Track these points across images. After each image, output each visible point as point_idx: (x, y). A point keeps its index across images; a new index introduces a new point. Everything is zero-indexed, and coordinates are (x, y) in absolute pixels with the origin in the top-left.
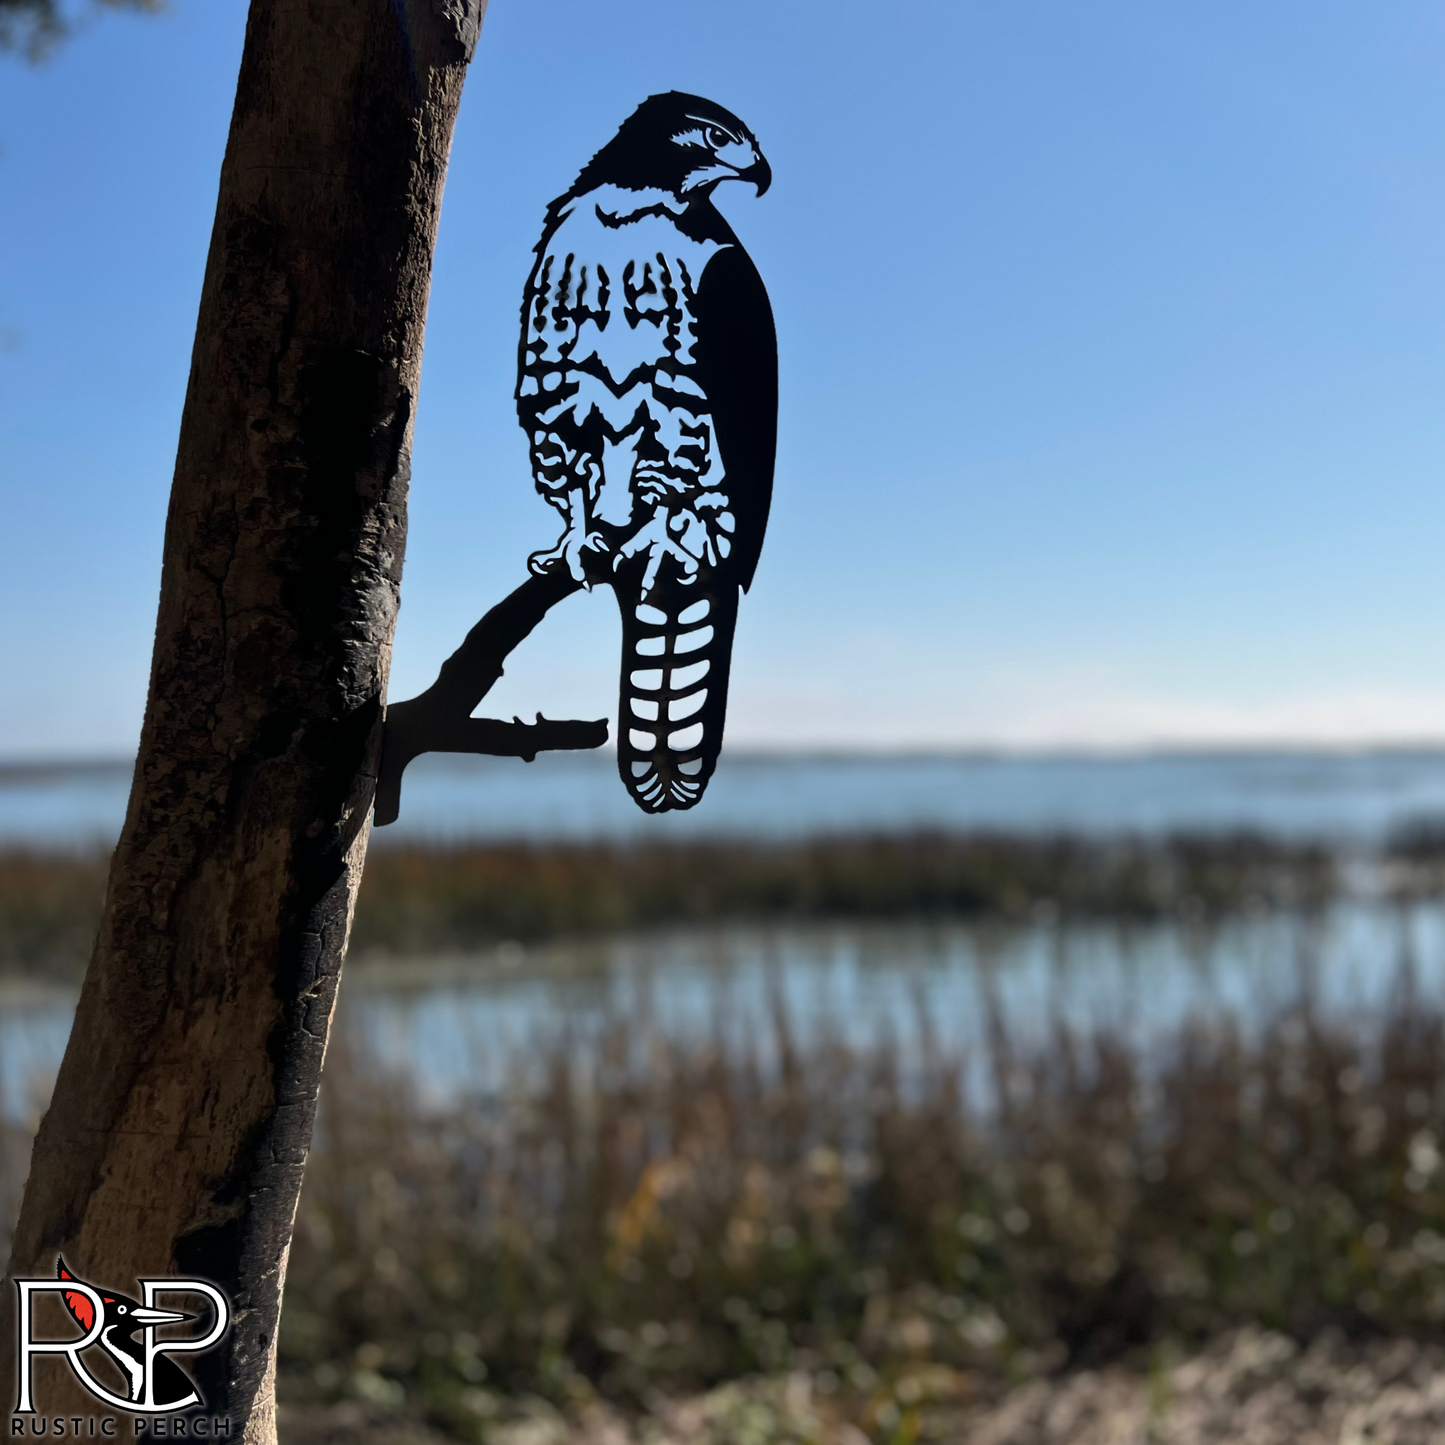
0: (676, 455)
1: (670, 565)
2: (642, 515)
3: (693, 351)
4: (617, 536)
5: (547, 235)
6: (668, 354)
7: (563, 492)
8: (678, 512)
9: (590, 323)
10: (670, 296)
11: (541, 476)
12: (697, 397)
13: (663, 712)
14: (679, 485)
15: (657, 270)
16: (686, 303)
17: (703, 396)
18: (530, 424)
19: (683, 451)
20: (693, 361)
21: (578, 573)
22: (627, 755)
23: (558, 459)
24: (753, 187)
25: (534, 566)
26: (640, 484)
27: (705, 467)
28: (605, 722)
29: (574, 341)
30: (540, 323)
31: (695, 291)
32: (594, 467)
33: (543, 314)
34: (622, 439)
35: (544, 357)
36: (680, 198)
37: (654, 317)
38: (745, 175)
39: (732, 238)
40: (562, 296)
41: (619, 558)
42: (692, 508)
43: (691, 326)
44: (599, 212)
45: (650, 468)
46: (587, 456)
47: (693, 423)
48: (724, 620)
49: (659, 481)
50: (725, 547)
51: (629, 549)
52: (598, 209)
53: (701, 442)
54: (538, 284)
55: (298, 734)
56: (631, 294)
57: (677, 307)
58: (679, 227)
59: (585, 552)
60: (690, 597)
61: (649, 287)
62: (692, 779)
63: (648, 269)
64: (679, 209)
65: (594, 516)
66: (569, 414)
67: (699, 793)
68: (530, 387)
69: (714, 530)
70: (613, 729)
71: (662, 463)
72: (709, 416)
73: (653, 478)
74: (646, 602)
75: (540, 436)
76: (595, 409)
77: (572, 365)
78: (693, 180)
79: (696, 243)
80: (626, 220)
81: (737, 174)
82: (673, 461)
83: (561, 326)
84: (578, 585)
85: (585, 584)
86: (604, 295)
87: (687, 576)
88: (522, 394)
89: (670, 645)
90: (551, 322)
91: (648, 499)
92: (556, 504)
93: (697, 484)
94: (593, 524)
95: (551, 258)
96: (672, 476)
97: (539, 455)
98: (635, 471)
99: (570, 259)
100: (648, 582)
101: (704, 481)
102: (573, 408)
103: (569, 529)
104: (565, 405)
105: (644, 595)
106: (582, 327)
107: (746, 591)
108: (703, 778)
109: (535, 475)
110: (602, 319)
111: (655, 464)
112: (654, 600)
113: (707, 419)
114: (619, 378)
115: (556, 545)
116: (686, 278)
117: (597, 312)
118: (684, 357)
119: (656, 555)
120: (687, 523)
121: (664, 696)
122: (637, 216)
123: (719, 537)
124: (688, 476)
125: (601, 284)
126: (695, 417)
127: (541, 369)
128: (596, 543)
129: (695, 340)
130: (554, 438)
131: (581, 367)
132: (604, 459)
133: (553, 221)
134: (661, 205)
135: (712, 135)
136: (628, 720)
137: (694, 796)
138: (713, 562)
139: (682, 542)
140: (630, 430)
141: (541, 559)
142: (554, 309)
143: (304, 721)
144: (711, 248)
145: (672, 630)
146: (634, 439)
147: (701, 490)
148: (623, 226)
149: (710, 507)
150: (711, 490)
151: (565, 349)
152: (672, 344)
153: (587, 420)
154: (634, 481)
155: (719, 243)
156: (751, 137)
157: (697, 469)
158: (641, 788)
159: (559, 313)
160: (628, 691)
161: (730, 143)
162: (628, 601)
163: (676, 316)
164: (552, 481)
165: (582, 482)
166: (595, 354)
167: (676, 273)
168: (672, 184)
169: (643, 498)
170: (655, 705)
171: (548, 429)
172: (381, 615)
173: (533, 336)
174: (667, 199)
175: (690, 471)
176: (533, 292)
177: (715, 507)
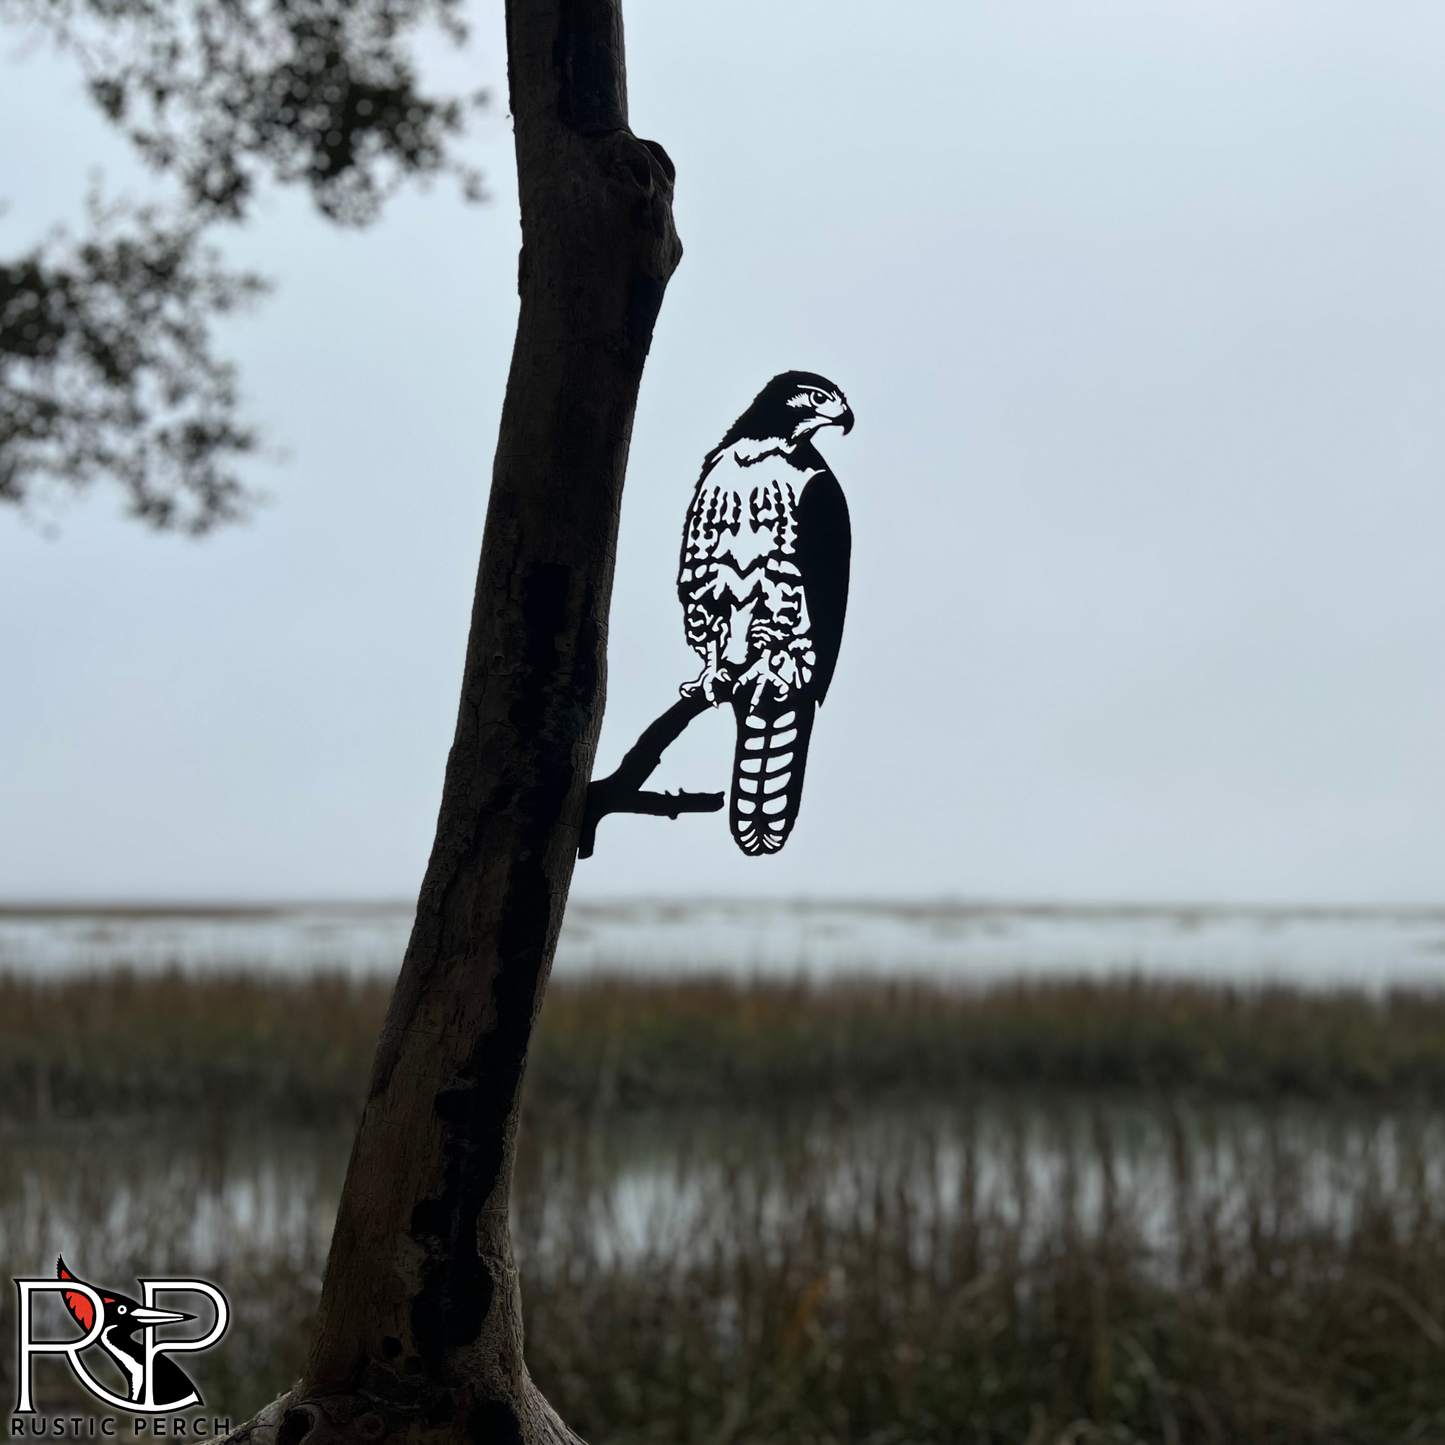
0: (778, 615)
1: (771, 689)
2: (754, 655)
3: (793, 544)
4: (736, 670)
5: (703, 477)
6: (776, 547)
7: (704, 644)
8: (778, 653)
9: (728, 530)
10: (780, 508)
11: (690, 633)
12: (794, 575)
13: (761, 787)
14: (779, 635)
15: (773, 491)
16: (791, 513)
17: (799, 574)
18: (685, 600)
19: (783, 612)
20: (793, 551)
21: (710, 697)
22: (736, 816)
23: (702, 622)
24: (841, 429)
25: (683, 692)
26: (754, 635)
27: (797, 622)
28: (723, 794)
29: (717, 544)
30: (696, 535)
31: (797, 504)
32: (724, 626)
33: (698, 529)
34: (744, 606)
35: (696, 556)
36: (790, 443)
37: (769, 524)
38: (836, 421)
39: (825, 466)
40: (711, 514)
41: (738, 684)
42: (787, 650)
43: (793, 528)
44: (737, 457)
45: (760, 624)
46: (721, 618)
47: (790, 593)
48: (804, 725)
49: (766, 633)
50: (807, 675)
51: (743, 679)
52: (736, 454)
53: (795, 606)
54: (695, 509)
55: (516, 798)
56: (755, 510)
57: (784, 516)
58: (789, 462)
59: (715, 682)
60: (783, 709)
61: (767, 505)
62: (777, 833)
63: (766, 492)
64: (789, 450)
65: (723, 657)
66: (710, 592)
67: (782, 843)
68: (687, 576)
69: (801, 664)
70: (727, 799)
71: (768, 621)
72: (802, 587)
73: (762, 631)
74: (753, 713)
75: (691, 607)
76: (727, 587)
77: (714, 560)
78: (801, 428)
79: (800, 471)
80: (754, 461)
81: (830, 421)
82: (775, 619)
83: (709, 536)
84: (710, 704)
85: (715, 703)
86: (737, 513)
87: (781, 696)
88: (682, 581)
89: (767, 742)
90: (703, 532)
91: (758, 645)
92: (699, 651)
93: (791, 633)
94: (722, 663)
95: (705, 491)
96: (775, 629)
97: (690, 620)
98: (751, 627)
99: (717, 490)
100: (755, 701)
101: (796, 631)
102: (714, 588)
103: (707, 667)
104: (708, 586)
105: (752, 708)
106: (722, 535)
107: (820, 705)
108: (785, 833)
109: (687, 633)
110: (735, 528)
111: (764, 621)
112: (758, 712)
113: (800, 590)
114: (743, 567)
115: (697, 678)
116: (791, 495)
117: (732, 524)
118: (788, 549)
119: (762, 681)
120: (782, 660)
121: (762, 777)
122: (762, 457)
123: (804, 669)
124: (786, 629)
125: (735, 505)
126: (792, 589)
127: (694, 564)
128: (723, 676)
129: (795, 536)
130: (700, 608)
131: (719, 561)
132: (731, 621)
133: (709, 466)
134: (778, 448)
135: (816, 398)
136: (738, 793)
137: (778, 845)
138: (799, 686)
139: (779, 673)
140: (748, 600)
141: (687, 687)
142: (705, 525)
143: (519, 790)
144: (810, 473)
145: (769, 732)
146: (751, 606)
147: (793, 638)
148: (752, 465)
149: (799, 648)
150: (801, 637)
151: (711, 550)
152: (779, 541)
153: (722, 595)
154: (750, 633)
155: (815, 470)
156: (841, 395)
157: (791, 624)
158: (744, 839)
159: (708, 527)
160: (739, 774)
161: (828, 400)
162: (741, 714)
163: (784, 522)
164: (698, 636)
165: (715, 636)
166: (729, 551)
167: (785, 492)
168: (785, 433)
169: (755, 645)
170: (756, 783)
171: (697, 603)
172: (574, 724)
173: (691, 542)
174: (782, 444)
175: (787, 625)
176: (692, 515)
177: (802, 649)
